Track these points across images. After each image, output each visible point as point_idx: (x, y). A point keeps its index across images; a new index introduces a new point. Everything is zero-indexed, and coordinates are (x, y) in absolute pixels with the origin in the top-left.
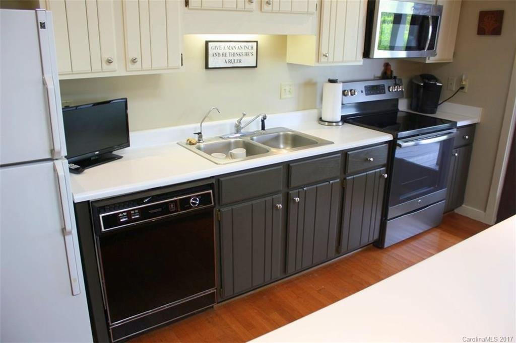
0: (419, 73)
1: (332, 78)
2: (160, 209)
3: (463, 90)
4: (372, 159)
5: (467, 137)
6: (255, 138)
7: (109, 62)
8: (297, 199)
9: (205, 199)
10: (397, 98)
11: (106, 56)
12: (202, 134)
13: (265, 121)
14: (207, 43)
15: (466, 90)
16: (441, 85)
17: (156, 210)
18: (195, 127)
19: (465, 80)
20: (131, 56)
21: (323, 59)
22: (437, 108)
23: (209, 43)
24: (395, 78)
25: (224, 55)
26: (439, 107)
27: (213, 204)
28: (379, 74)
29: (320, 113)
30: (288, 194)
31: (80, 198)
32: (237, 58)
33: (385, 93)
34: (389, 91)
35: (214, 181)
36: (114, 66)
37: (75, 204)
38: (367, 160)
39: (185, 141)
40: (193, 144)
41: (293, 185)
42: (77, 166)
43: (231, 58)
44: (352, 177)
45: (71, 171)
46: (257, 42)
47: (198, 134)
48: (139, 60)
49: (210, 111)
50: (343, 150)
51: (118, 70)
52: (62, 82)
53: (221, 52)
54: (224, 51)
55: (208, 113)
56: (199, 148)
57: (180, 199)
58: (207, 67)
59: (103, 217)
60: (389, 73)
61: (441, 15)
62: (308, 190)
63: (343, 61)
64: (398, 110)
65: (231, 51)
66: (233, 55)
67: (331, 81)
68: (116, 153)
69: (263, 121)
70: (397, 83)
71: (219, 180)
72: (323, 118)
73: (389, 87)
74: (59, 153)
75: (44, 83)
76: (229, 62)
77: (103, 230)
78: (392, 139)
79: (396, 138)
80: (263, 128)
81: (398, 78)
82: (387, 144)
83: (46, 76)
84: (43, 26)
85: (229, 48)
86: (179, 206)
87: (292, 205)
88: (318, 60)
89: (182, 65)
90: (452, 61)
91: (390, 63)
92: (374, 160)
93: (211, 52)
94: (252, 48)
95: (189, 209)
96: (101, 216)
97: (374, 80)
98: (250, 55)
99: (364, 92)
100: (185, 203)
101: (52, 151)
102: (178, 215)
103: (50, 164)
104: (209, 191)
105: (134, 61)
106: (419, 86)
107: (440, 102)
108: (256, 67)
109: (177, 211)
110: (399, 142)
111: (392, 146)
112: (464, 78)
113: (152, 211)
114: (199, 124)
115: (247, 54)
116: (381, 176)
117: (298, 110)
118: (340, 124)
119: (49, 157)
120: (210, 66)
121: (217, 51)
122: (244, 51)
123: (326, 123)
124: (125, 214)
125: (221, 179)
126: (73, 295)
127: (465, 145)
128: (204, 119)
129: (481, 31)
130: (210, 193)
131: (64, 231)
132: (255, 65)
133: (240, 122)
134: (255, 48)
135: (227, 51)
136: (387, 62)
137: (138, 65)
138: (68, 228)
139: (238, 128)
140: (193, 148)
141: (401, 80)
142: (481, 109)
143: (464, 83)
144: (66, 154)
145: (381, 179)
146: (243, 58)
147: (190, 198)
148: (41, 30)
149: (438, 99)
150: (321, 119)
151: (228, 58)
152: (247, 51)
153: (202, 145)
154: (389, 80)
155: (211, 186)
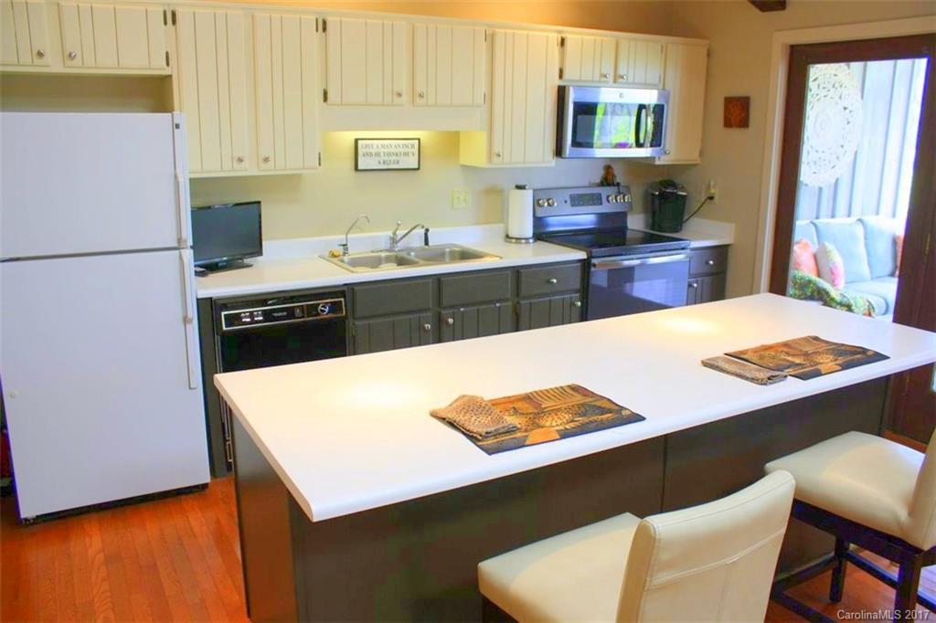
0: (658, 179)
1: (520, 183)
2: (285, 313)
3: (712, 202)
4: (555, 281)
5: (711, 262)
6: (412, 254)
7: (240, 160)
8: (451, 321)
9: (335, 307)
10: (623, 210)
11: (237, 155)
12: (349, 245)
13: (429, 234)
14: (356, 140)
15: (716, 200)
16: (684, 194)
17: (280, 314)
18: (341, 238)
19: (714, 187)
20: (264, 154)
21: (496, 159)
22: (681, 225)
23: (360, 142)
24: (618, 184)
25: (378, 154)
26: (684, 224)
27: (344, 313)
28: (598, 180)
29: (507, 229)
30: (440, 313)
31: (203, 294)
32: (394, 158)
33: (601, 204)
34: (608, 201)
35: (345, 288)
36: (245, 164)
37: (198, 300)
38: (549, 282)
39: (327, 254)
40: (336, 256)
41: (445, 303)
42: (202, 269)
43: (386, 158)
44: (529, 301)
45: (197, 274)
46: (419, 139)
47: (344, 245)
48: (272, 159)
49: (357, 220)
50: (514, 267)
51: (249, 169)
52: (192, 181)
53: (373, 151)
54: (377, 150)
55: (356, 222)
56: (342, 261)
57: (307, 305)
58: (356, 169)
59: (225, 315)
60: (610, 177)
61: (667, 102)
62: (465, 311)
63: (524, 163)
64: (627, 227)
65: (386, 150)
66: (389, 154)
67: (520, 187)
68: (247, 261)
69: (426, 235)
70: (621, 191)
71: (353, 289)
72: (510, 235)
73: (608, 197)
74: (186, 241)
75: (176, 177)
76: (384, 163)
77: (224, 328)
78: (585, 257)
79: (590, 257)
80: (427, 243)
81: (622, 184)
82: (579, 264)
83: (178, 170)
84: (177, 126)
85: (383, 146)
86: (306, 312)
87: (444, 328)
88: (490, 160)
89: (320, 164)
90: (699, 162)
91: (613, 166)
92: (558, 282)
93: (361, 151)
94: (413, 146)
95: (316, 316)
96: (223, 313)
97: (590, 187)
98: (411, 154)
99: (569, 202)
100: (313, 310)
101: (179, 240)
102: (304, 322)
103: (177, 252)
104: (339, 299)
105: (266, 160)
106: (653, 195)
107: (686, 218)
108: (418, 169)
109: (303, 317)
110: (594, 261)
111: (586, 265)
112: (712, 183)
113: (276, 315)
114: (344, 236)
115: (406, 154)
116: (572, 304)
117: (478, 223)
118: (531, 241)
119: (175, 245)
120: (360, 168)
121: (368, 150)
122: (402, 150)
123: (514, 240)
124: (247, 314)
125: (356, 288)
126: (190, 388)
127: (711, 274)
128: (350, 229)
129: (728, 123)
130: (341, 302)
131: (186, 320)
132: (416, 167)
133: (394, 234)
134: (417, 146)
135: (382, 150)
136: (609, 163)
137: (271, 163)
138: (190, 315)
139: (394, 241)
140: (335, 260)
141: (628, 188)
142: (734, 225)
143: (713, 191)
144: (191, 244)
145: (573, 309)
146: (401, 158)
147: (318, 304)
148: (176, 130)
149: (682, 213)
150: (507, 236)
151: (383, 158)
152: (406, 150)
153: (346, 258)
154: (608, 188)
155: (343, 294)
